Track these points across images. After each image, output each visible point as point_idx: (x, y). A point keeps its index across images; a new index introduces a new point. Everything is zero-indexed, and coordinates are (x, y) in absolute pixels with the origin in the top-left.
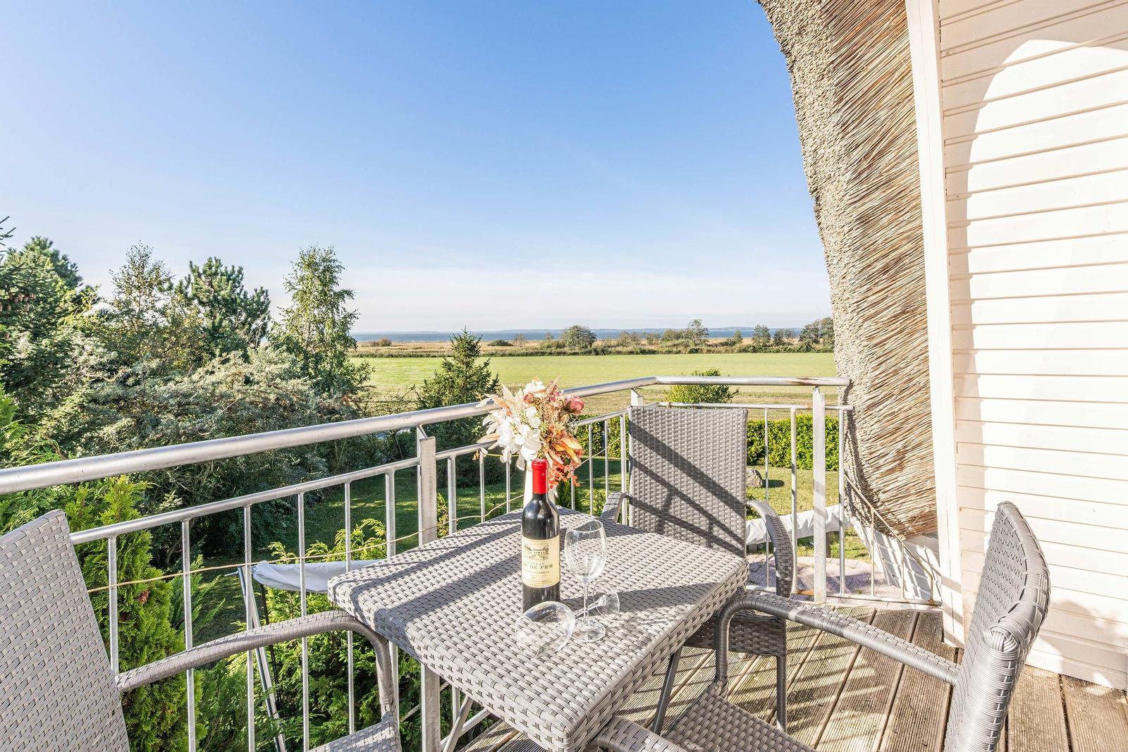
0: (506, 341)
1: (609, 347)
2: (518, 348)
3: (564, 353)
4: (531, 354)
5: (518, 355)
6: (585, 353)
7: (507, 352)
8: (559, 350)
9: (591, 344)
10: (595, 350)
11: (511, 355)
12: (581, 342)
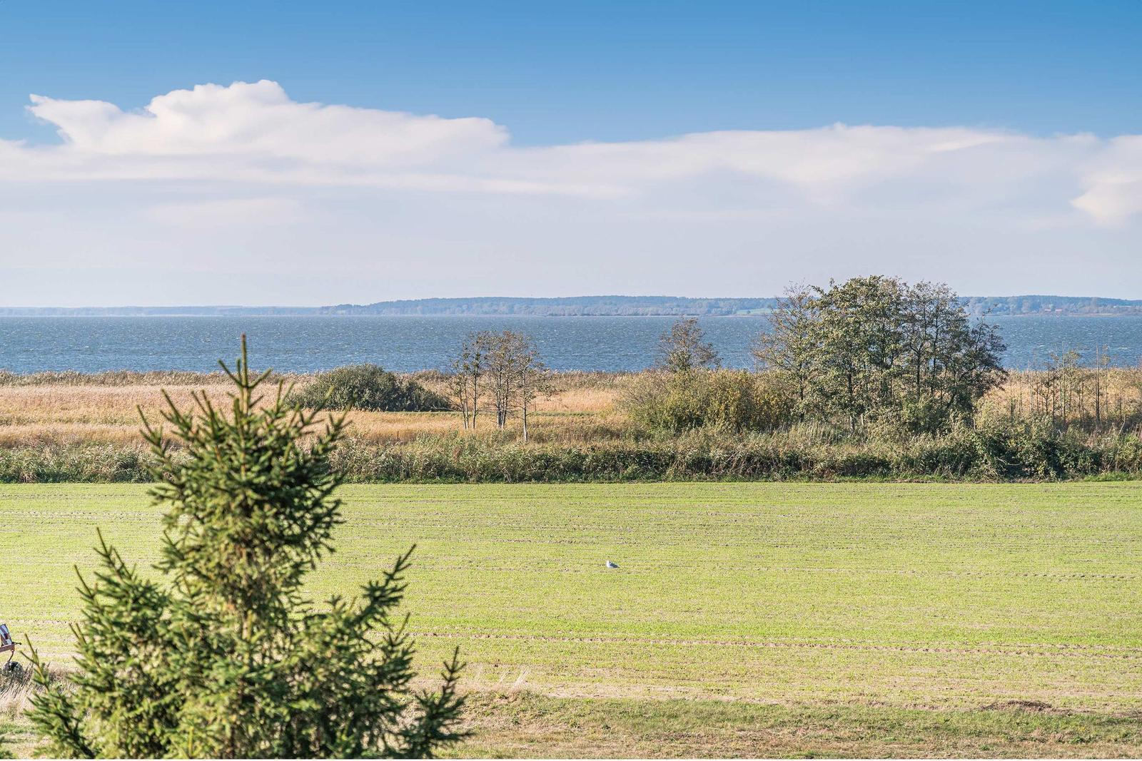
0: (404, 378)
1: (1087, 424)
2: (488, 423)
3: (794, 466)
4: (576, 470)
5: (492, 474)
6: (931, 465)
7: (418, 452)
8: (756, 442)
9: (965, 404)
10: (997, 447)
11: (440, 472)
12: (900, 389)
